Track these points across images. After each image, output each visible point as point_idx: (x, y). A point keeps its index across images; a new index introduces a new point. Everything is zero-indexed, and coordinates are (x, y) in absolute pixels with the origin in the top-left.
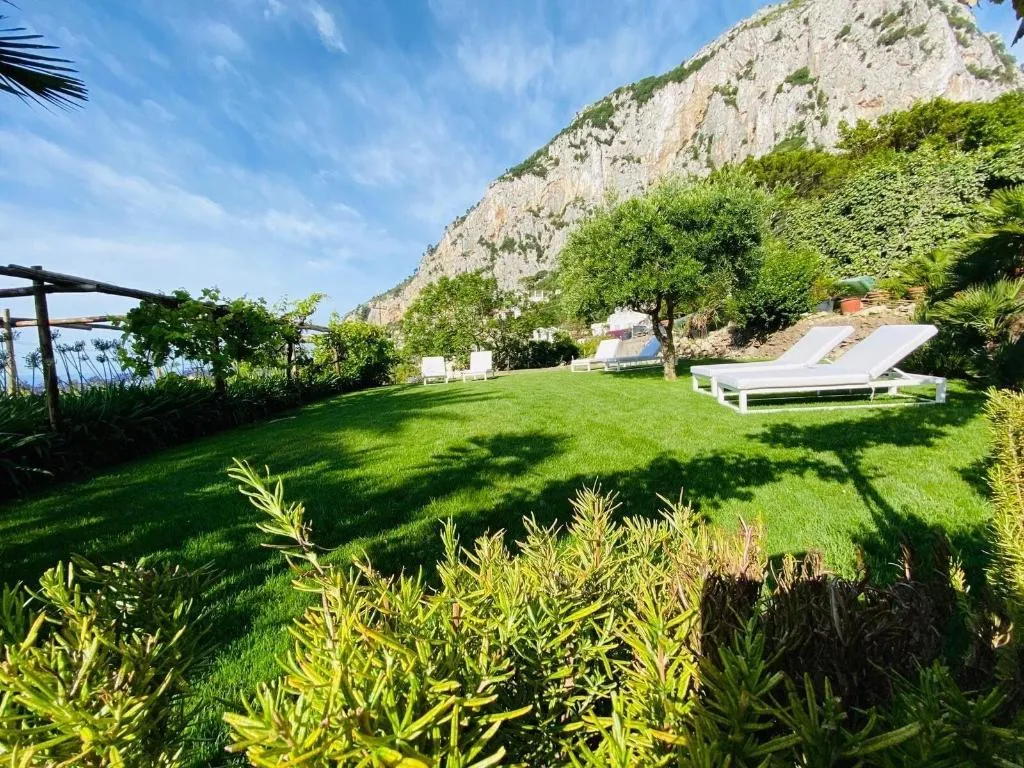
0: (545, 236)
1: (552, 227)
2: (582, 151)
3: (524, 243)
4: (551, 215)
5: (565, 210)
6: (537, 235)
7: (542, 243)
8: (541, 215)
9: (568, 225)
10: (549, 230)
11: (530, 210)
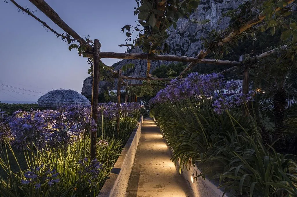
0: (186, 45)
1: (189, 41)
2: (207, 5)
3: (175, 48)
4: (189, 36)
5: (196, 33)
6: (182, 45)
7: (185, 49)
8: (185, 35)
9: (198, 40)
10: (188, 43)
11: (179, 33)
